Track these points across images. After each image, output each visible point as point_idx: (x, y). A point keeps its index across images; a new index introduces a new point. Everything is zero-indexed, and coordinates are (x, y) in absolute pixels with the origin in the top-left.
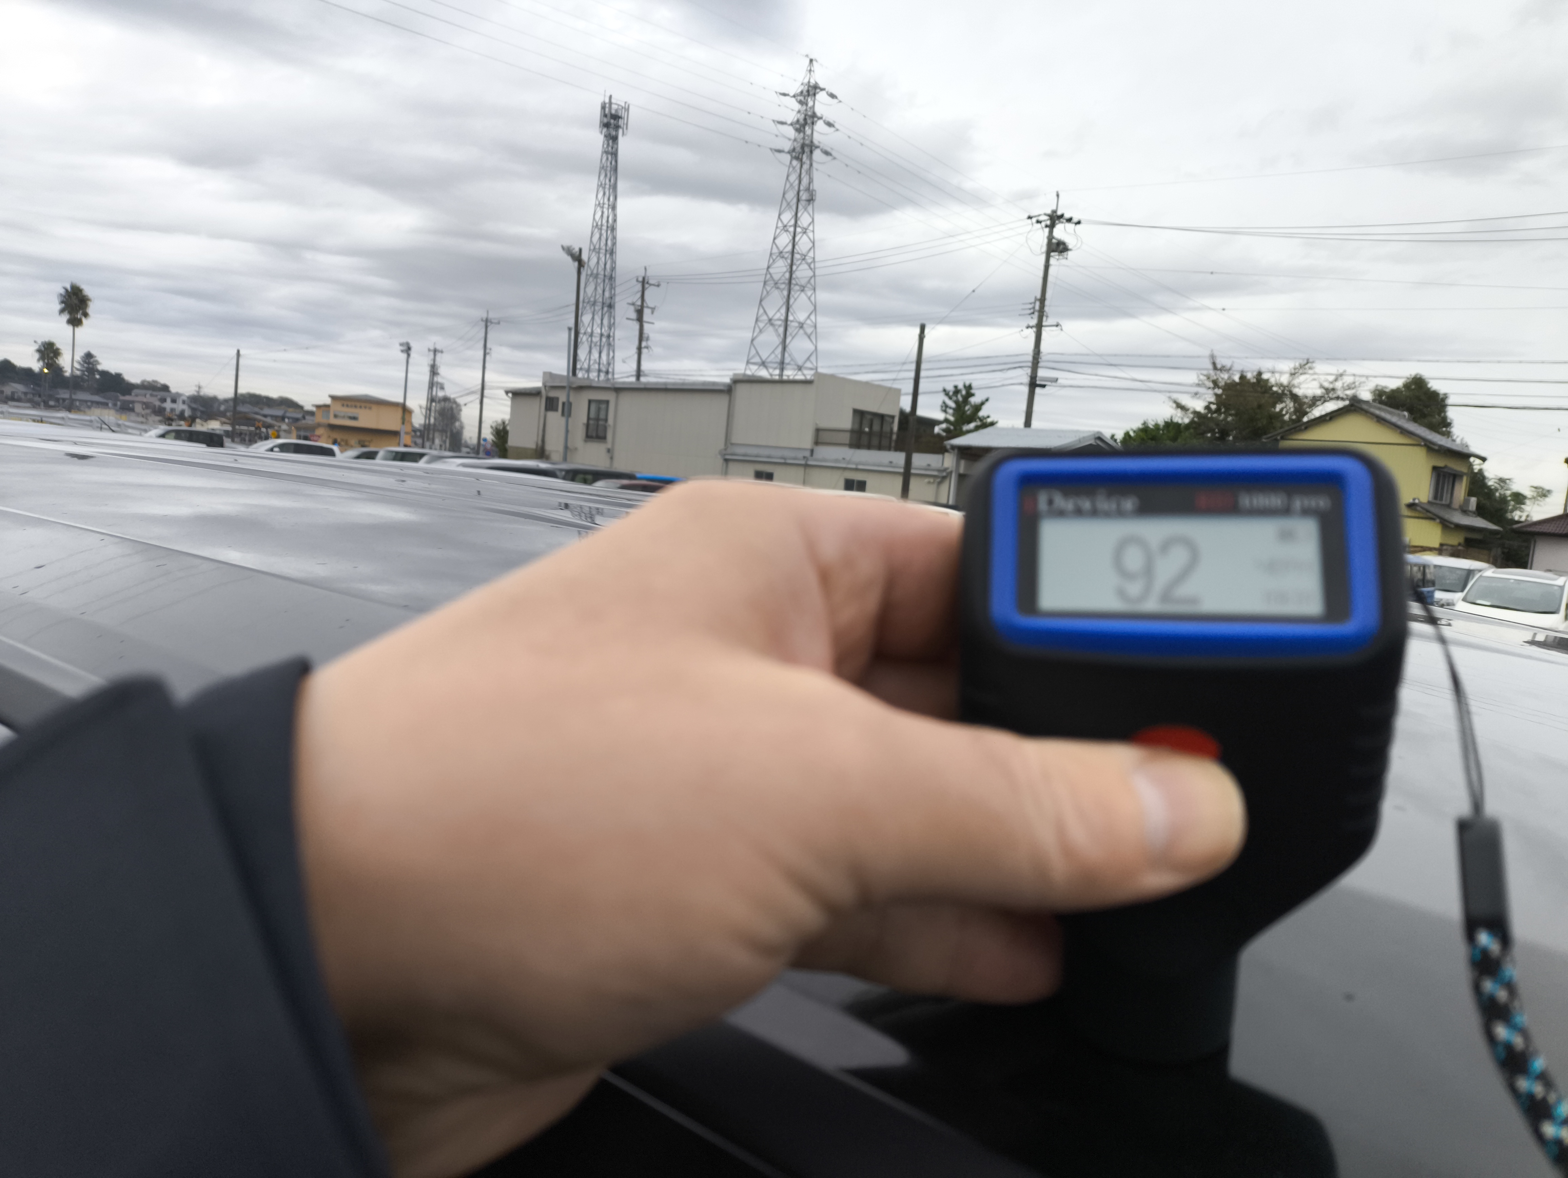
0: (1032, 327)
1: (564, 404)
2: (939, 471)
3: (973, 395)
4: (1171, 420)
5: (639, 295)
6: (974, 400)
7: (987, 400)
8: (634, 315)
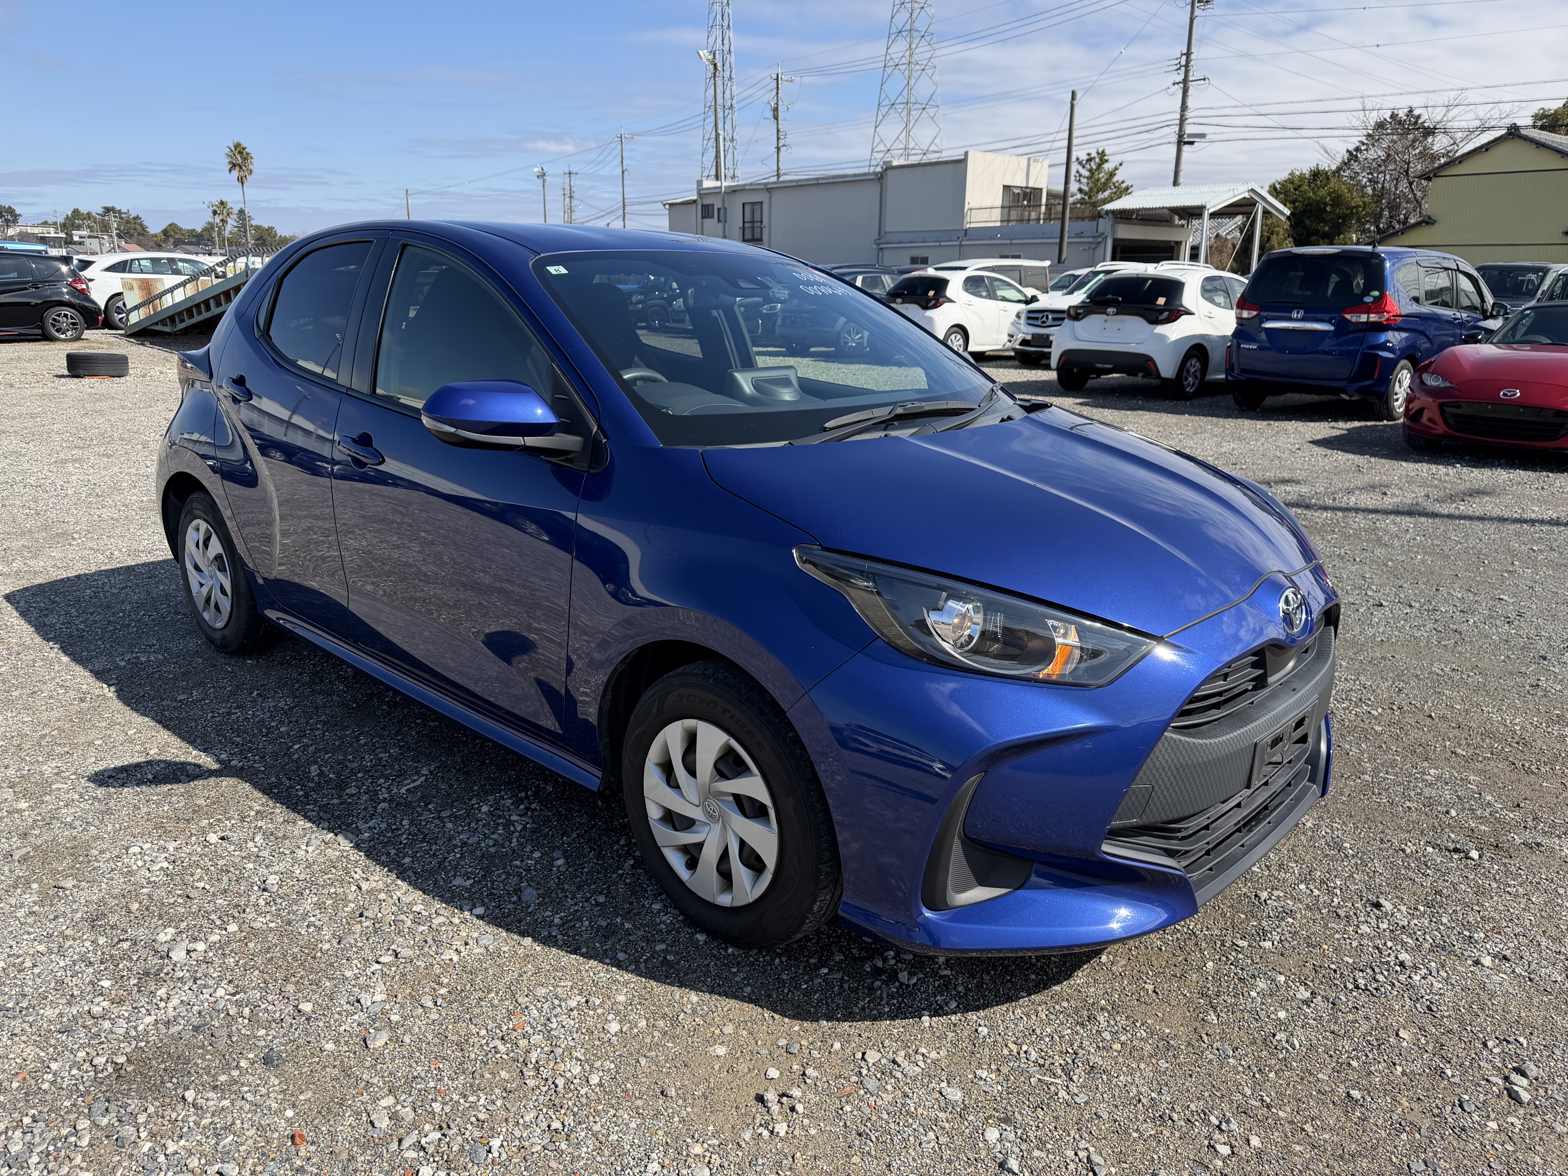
0: (1178, 83)
1: (719, 209)
2: (1094, 237)
3: (1107, 161)
4: (1317, 168)
5: (775, 91)
6: (1108, 167)
7: (1121, 165)
8: (770, 114)
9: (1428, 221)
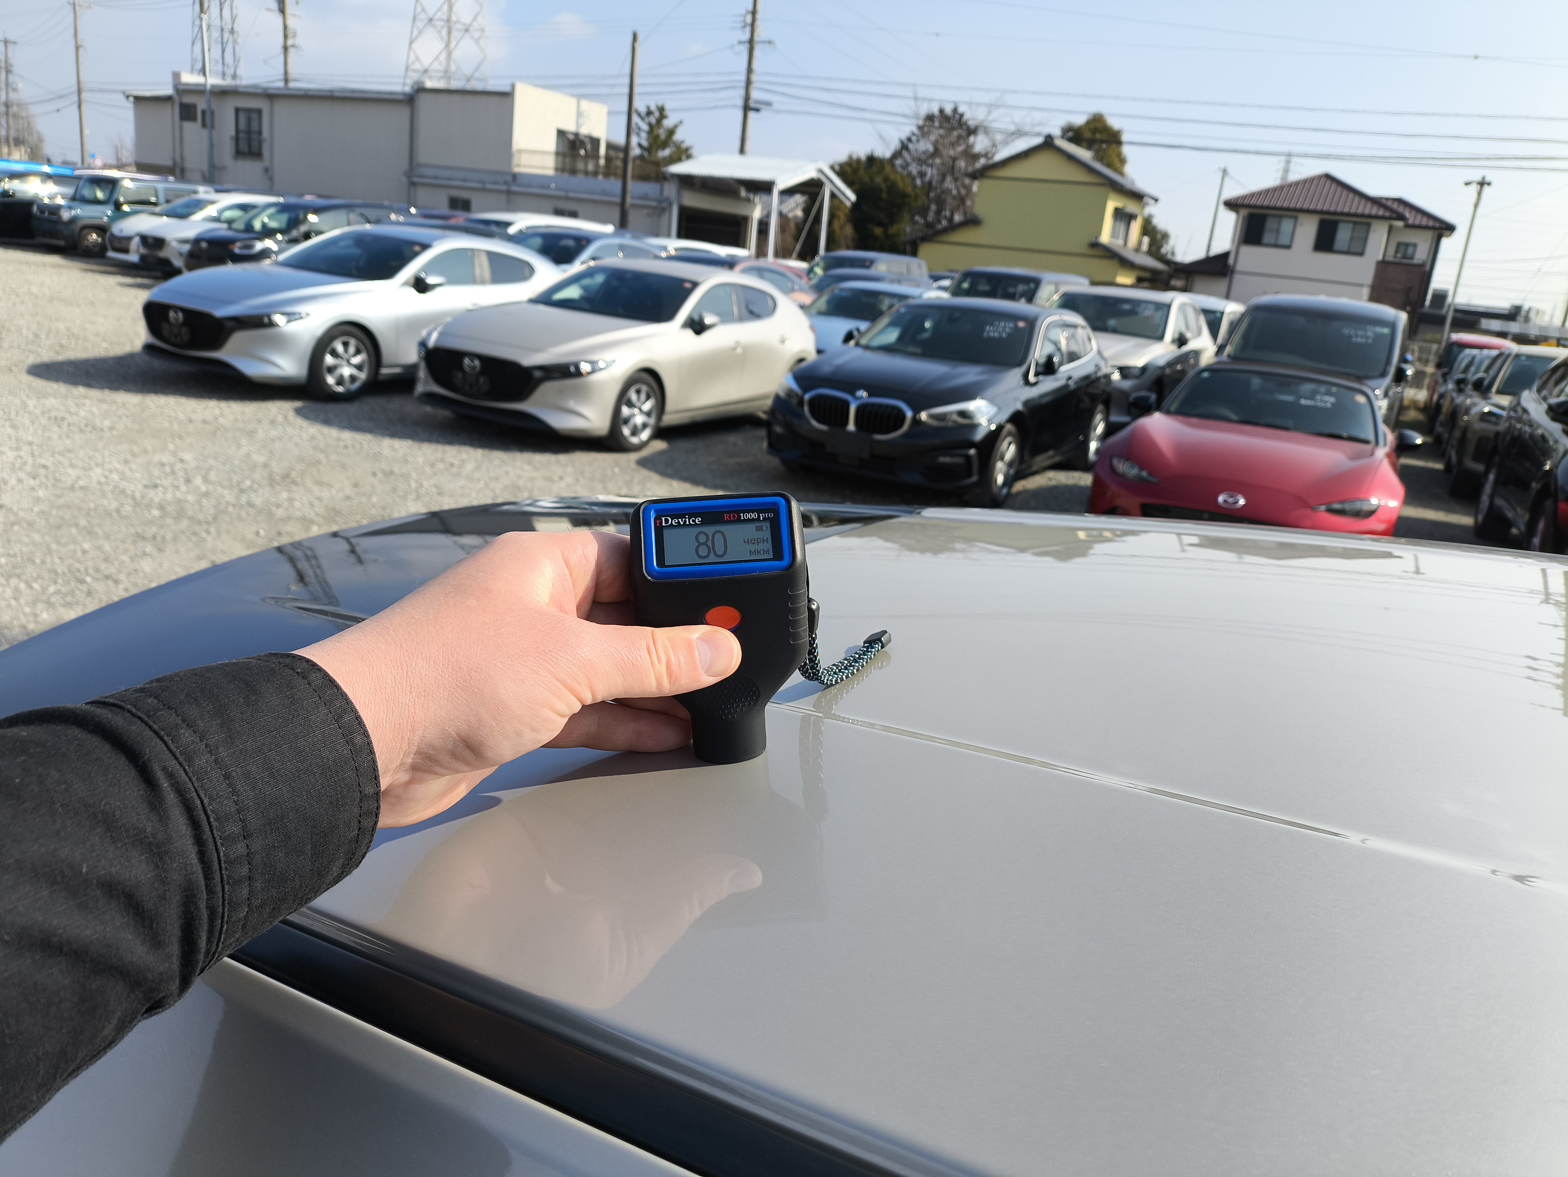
1: (204, 112)
2: (658, 201)
3: (666, 117)
4: (873, 155)
6: (667, 123)
7: (680, 123)
9: (973, 221)
